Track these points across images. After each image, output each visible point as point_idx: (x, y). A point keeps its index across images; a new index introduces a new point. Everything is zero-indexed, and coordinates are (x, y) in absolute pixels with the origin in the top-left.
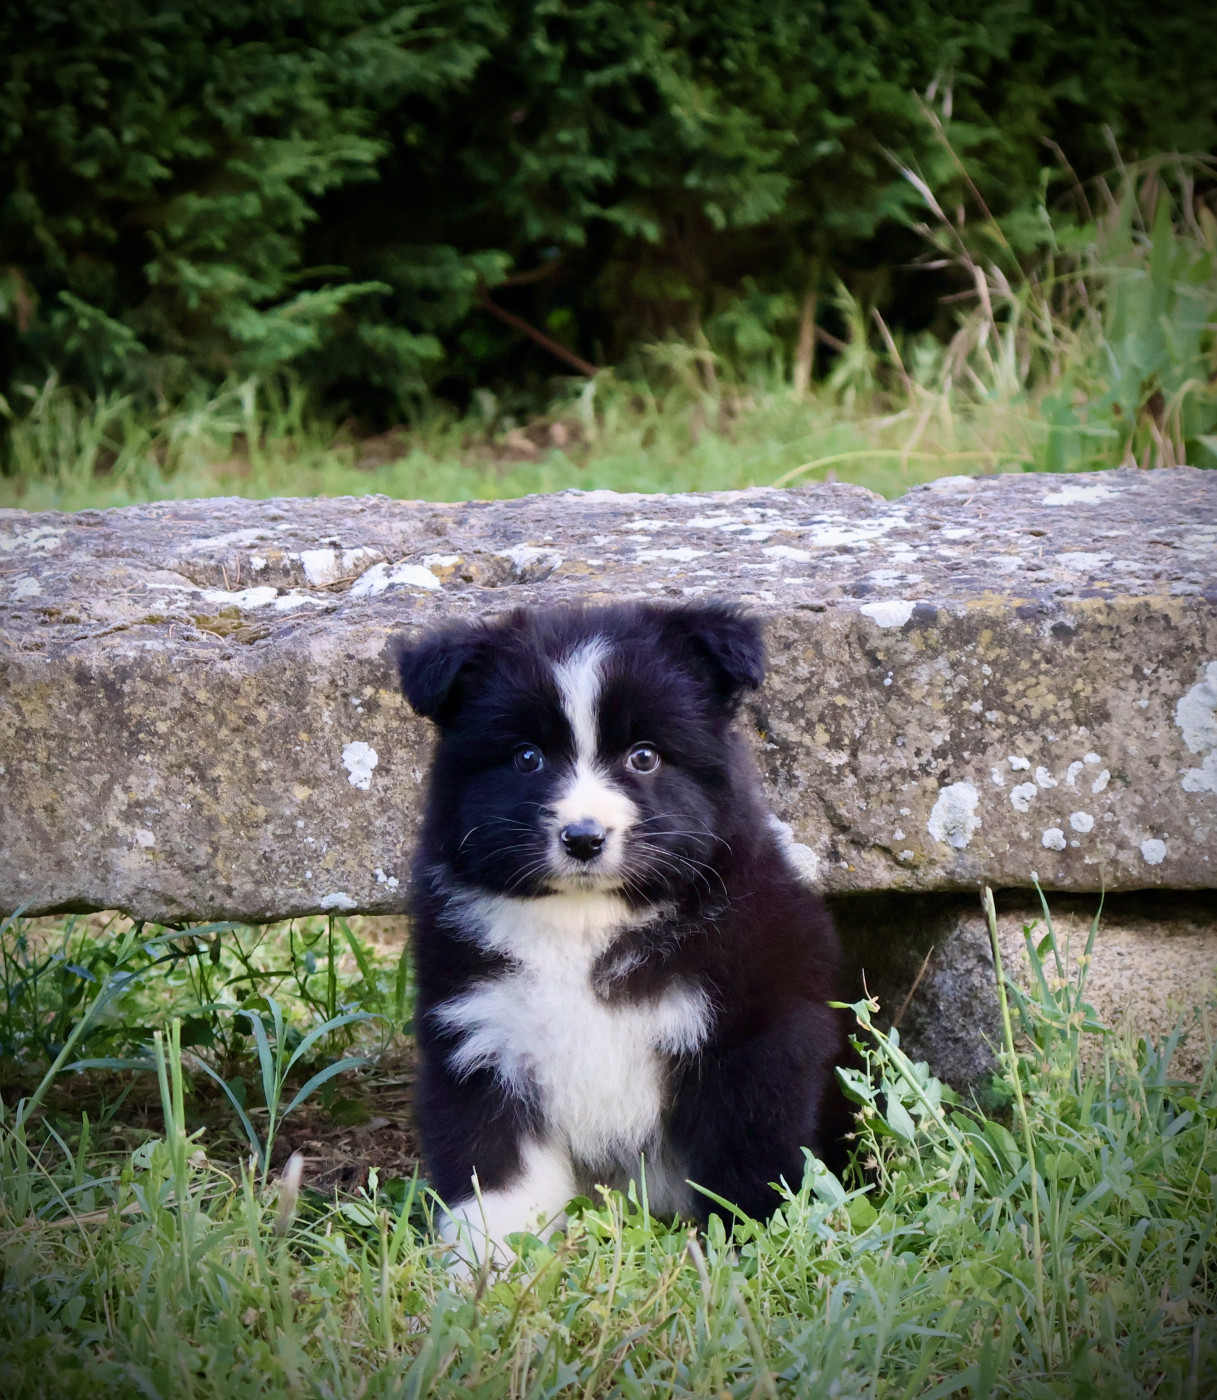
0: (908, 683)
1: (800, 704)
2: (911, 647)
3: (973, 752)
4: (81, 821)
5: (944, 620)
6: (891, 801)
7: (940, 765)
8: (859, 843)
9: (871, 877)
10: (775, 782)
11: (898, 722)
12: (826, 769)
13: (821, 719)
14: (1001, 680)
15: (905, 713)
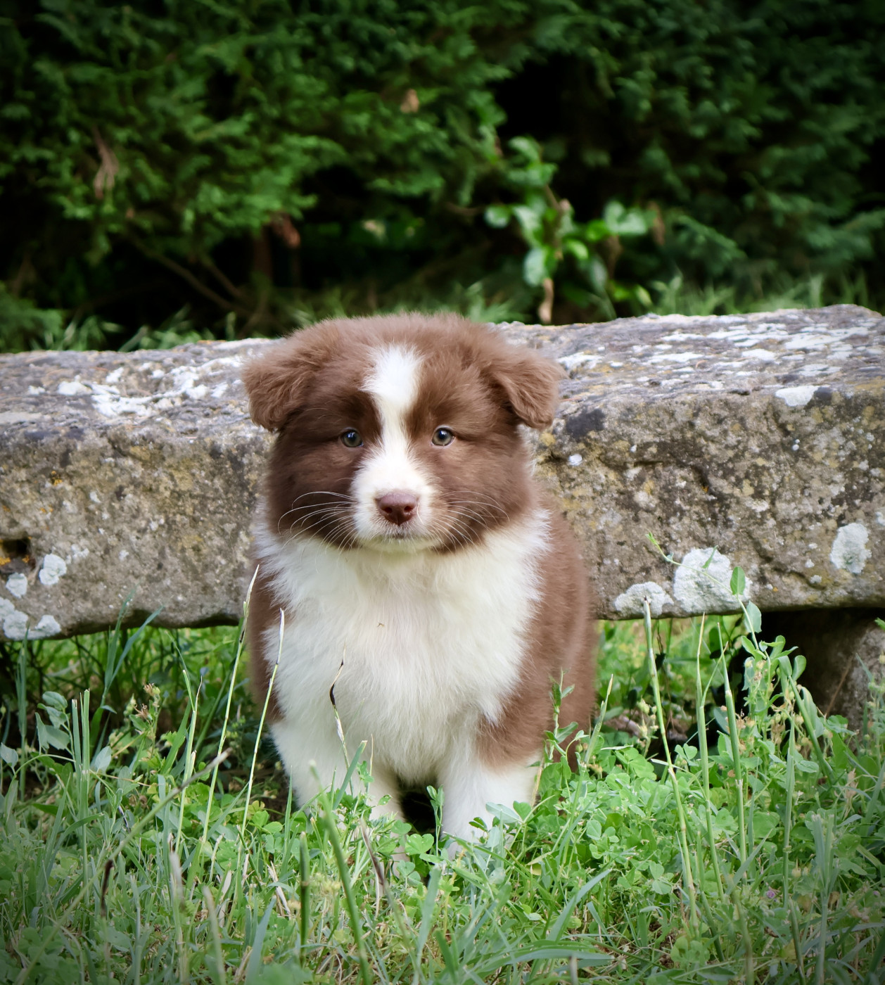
0: (811, 448)
1: (730, 465)
2: (811, 422)
3: (863, 500)
4: (219, 558)
5: (837, 400)
6: (802, 538)
7: (837, 510)
8: (780, 570)
9: (791, 597)
10: (716, 524)
11: (805, 477)
12: (752, 515)
13: (747, 476)
14: (881, 445)
15: (810, 471)
